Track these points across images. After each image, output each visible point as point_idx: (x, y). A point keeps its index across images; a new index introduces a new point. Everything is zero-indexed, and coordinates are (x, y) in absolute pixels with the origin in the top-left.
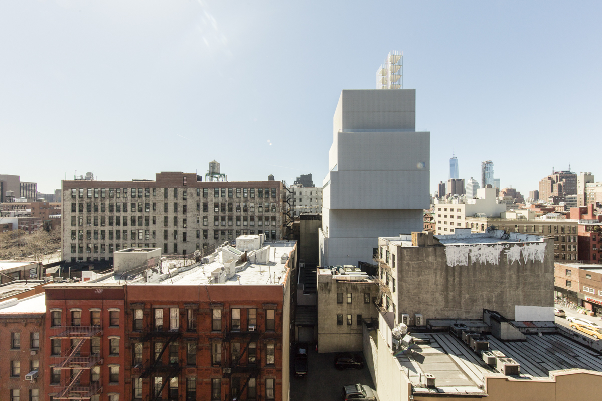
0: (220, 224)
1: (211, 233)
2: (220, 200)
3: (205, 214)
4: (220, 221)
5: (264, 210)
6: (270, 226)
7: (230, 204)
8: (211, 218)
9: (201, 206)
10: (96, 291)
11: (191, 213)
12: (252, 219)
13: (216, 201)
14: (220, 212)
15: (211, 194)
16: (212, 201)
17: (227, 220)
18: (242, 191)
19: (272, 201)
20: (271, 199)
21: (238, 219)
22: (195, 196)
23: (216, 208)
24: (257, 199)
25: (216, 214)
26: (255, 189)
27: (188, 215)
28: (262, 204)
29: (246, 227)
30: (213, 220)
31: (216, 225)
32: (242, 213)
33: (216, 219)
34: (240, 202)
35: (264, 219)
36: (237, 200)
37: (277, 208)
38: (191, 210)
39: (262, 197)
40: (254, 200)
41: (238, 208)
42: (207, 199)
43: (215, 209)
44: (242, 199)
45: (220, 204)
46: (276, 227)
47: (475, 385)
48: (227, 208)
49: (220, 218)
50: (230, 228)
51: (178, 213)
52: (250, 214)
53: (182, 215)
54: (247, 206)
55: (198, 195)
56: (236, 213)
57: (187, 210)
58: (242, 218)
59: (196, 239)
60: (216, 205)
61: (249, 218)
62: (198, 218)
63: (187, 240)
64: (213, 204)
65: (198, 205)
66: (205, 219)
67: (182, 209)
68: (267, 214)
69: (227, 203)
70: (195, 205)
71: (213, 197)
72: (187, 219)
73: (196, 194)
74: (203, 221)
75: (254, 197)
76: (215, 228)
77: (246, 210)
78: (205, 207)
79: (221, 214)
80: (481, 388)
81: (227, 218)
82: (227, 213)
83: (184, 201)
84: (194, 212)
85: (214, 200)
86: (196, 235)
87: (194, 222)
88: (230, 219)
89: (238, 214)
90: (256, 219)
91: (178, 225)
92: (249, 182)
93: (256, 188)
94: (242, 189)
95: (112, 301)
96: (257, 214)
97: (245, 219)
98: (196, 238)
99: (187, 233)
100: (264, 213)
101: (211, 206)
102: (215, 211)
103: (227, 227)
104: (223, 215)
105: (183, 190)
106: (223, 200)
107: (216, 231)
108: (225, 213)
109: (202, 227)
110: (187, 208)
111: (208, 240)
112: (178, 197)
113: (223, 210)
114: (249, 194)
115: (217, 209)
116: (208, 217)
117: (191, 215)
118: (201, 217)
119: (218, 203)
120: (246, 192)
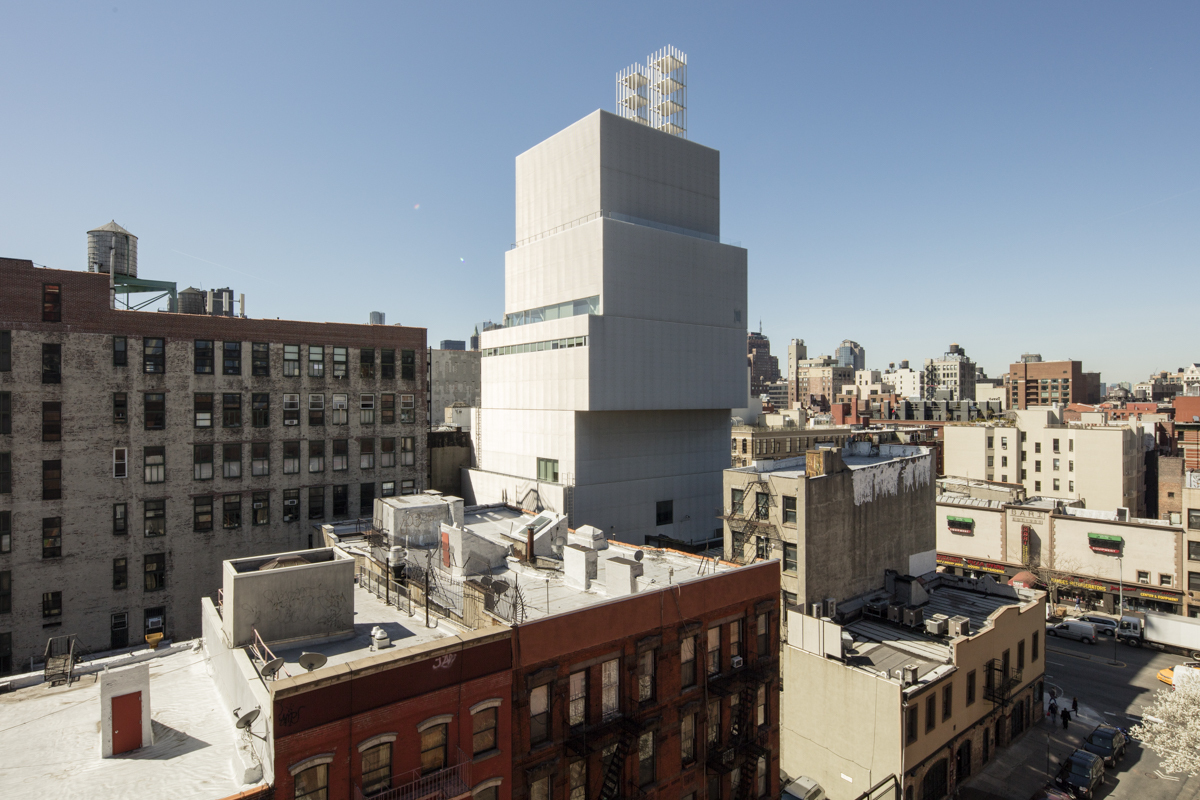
0: (219, 473)
1: (180, 510)
2: (219, 383)
3: (156, 438)
4: (219, 461)
5: (379, 419)
6: (398, 467)
7: (261, 399)
8: (180, 453)
9: (136, 408)
10: (437, 663)
11: (86, 435)
12: (341, 449)
13: (203, 385)
14: (218, 429)
15: (183, 360)
16: (185, 387)
17: (246, 459)
18: (304, 353)
19: (405, 388)
20: (400, 384)
21: (292, 450)
22: (105, 365)
23: (200, 416)
24: (357, 383)
25: (203, 438)
26: (351, 350)
27: (69, 444)
28: (371, 399)
29: (319, 478)
30: (190, 460)
31: (203, 480)
32: (306, 431)
33: (203, 454)
34: (296, 391)
35: (378, 448)
36: (288, 384)
37: (417, 411)
38: (85, 423)
39: (373, 376)
40: (348, 384)
41: (292, 413)
42: (161, 380)
43: (195, 419)
44: (305, 382)
45: (218, 398)
46: (415, 470)
47: (940, 663)
48: (247, 412)
49: (218, 450)
50: (261, 485)
51: (17, 438)
52: (333, 431)
53: (37, 447)
54: (319, 405)
55: (120, 360)
56: (283, 430)
57: (66, 426)
58: (305, 447)
59: (112, 546)
60: (203, 403)
61: (329, 448)
62: (120, 455)
63: (64, 552)
64: (192, 400)
65: (120, 405)
66: (150, 460)
67: (38, 420)
68: (389, 431)
69: (247, 397)
70: (107, 401)
71: (189, 371)
72: (66, 464)
73: (110, 360)
74: (146, 465)
75: (346, 376)
76: (200, 489)
77: (317, 420)
78: (155, 415)
79: (221, 435)
80: (949, 662)
81: (247, 449)
82: (248, 431)
83: (50, 388)
84: (99, 434)
85: (194, 385)
86: (111, 525)
87: (100, 473)
88: (261, 451)
89: (292, 434)
90: (354, 447)
91: (17, 489)
92: (329, 326)
93: (355, 346)
94: (304, 347)
95: (482, 680)
96: (356, 431)
97: (317, 450)
98: (110, 537)
99: (67, 519)
100: (378, 429)
101: (178, 406)
102: (195, 426)
103: (248, 482)
104: (231, 439)
105: (42, 338)
106: (231, 384)
107: (203, 500)
108: (239, 431)
109: (140, 490)
110: (65, 415)
111: (166, 539)
112: (15, 371)
113: (232, 418)
114: (329, 366)
115: (204, 419)
116: (169, 450)
117: (83, 445)
118: (137, 448)
119: (212, 395)
120: (320, 357)
